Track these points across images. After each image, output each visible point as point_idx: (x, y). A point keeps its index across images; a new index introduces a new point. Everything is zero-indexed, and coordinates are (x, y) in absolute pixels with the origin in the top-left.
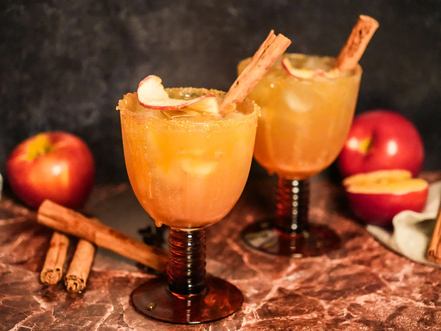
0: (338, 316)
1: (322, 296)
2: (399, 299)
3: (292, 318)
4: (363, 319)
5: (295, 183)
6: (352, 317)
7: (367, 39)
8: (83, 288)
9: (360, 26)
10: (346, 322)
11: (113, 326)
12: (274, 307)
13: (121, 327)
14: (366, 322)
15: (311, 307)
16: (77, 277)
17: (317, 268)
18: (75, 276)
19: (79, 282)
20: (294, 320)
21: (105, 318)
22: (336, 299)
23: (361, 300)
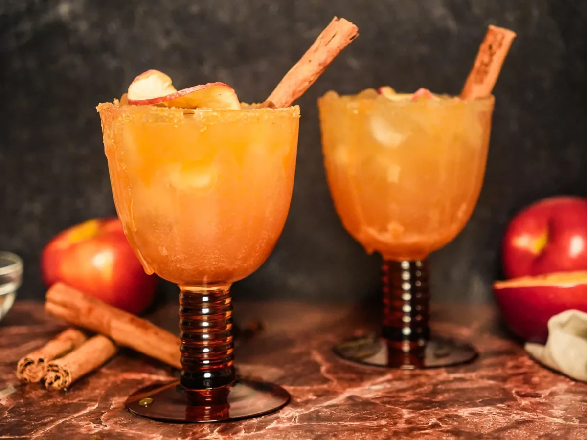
0: (417, 424)
1: (409, 406)
2: (526, 413)
3: (348, 424)
4: (454, 430)
5: (406, 265)
6: (440, 426)
7: (500, 56)
8: (67, 383)
9: (489, 39)
10: (427, 431)
11: (80, 423)
12: (329, 413)
13: (90, 424)
14: (456, 432)
15: (384, 414)
16: (60, 367)
17: (423, 380)
18: (57, 366)
19: (63, 375)
20: (349, 426)
21: (76, 415)
22: (427, 409)
23: (464, 412)
